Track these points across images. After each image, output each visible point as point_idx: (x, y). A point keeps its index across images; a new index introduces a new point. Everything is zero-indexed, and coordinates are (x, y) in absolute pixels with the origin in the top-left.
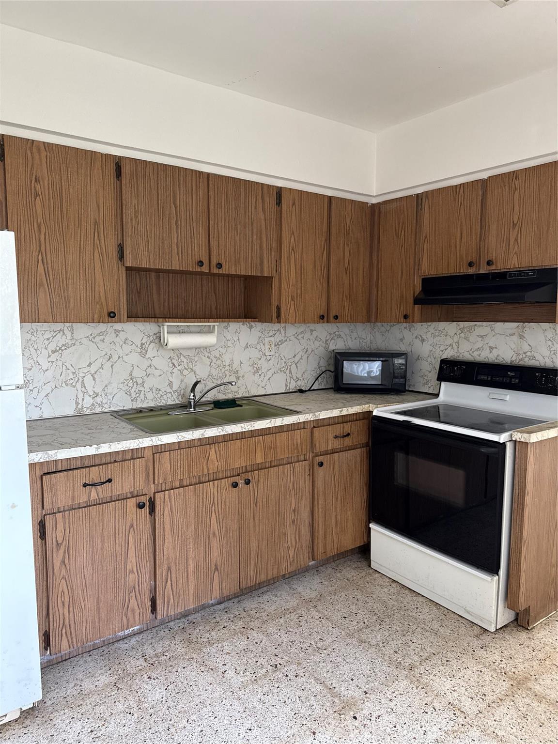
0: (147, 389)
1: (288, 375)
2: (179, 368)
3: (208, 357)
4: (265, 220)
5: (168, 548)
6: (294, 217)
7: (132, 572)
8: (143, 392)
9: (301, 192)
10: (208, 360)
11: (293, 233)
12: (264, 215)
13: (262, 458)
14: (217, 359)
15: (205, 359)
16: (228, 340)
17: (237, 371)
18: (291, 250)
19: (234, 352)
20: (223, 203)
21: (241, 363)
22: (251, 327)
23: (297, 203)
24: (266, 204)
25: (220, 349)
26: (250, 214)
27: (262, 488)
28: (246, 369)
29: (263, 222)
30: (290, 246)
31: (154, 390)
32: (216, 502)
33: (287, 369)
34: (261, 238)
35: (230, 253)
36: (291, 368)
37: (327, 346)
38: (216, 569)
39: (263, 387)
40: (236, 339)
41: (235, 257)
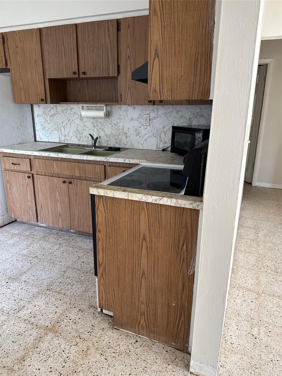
0: (84, 136)
1: (159, 139)
2: (97, 128)
3: (110, 124)
4: (110, 42)
5: (40, 198)
6: (129, 36)
7: (29, 201)
8: (82, 137)
9: (134, 18)
10: (111, 125)
11: (129, 47)
12: (109, 40)
13: (78, 174)
14: (116, 125)
15: (109, 125)
16: (121, 115)
17: (126, 133)
18: (127, 58)
19: (124, 122)
20: (86, 38)
21: (129, 129)
22: (134, 108)
23: (131, 26)
24: (110, 33)
25: (117, 120)
26: (101, 40)
27: (79, 188)
28: (131, 132)
29: (109, 44)
30: (126, 56)
31: (87, 137)
32: (58, 186)
33: (158, 135)
34: (108, 54)
35: (90, 65)
36: (161, 135)
37: (190, 122)
38: (60, 215)
39: (141, 144)
40: (125, 115)
41: (94, 68)
